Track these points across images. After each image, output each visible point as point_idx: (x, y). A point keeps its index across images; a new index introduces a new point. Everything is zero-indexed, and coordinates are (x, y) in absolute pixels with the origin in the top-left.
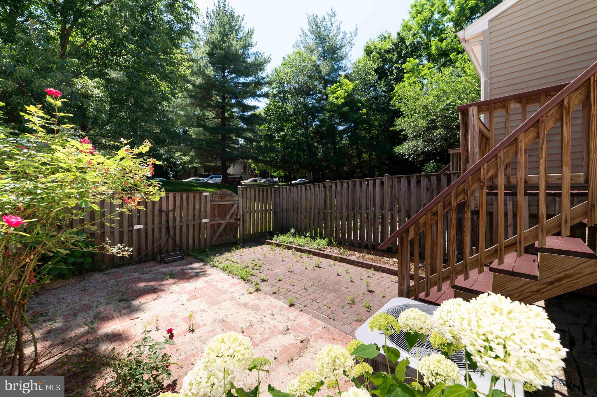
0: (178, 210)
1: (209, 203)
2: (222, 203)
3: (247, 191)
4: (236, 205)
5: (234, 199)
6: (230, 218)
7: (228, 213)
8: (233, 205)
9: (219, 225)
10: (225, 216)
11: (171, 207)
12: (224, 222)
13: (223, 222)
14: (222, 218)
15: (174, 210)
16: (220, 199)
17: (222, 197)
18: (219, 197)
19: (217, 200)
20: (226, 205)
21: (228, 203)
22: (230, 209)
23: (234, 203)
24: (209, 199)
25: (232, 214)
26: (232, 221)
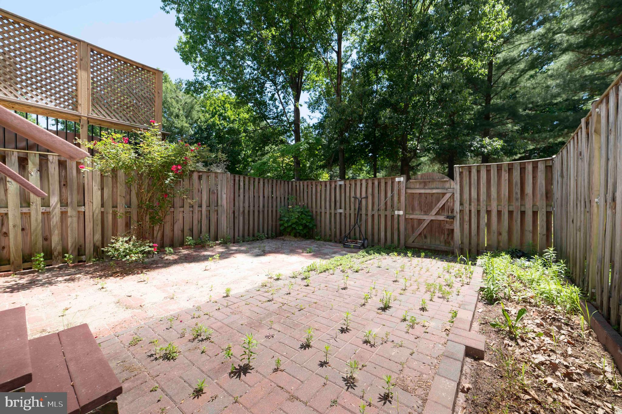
0: (370, 198)
1: (403, 191)
2: (422, 191)
3: (470, 172)
4: (448, 196)
5: (447, 185)
6: (437, 214)
7: (436, 205)
8: (444, 194)
9: (420, 221)
10: (431, 209)
11: (364, 195)
12: (428, 218)
13: (425, 217)
14: (425, 212)
15: (367, 198)
16: (422, 186)
17: (425, 183)
18: (420, 183)
19: (418, 187)
20: (433, 194)
21: (434, 191)
22: (438, 201)
23: (445, 191)
24: (403, 186)
25: (443, 208)
26: (441, 218)
